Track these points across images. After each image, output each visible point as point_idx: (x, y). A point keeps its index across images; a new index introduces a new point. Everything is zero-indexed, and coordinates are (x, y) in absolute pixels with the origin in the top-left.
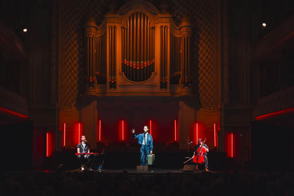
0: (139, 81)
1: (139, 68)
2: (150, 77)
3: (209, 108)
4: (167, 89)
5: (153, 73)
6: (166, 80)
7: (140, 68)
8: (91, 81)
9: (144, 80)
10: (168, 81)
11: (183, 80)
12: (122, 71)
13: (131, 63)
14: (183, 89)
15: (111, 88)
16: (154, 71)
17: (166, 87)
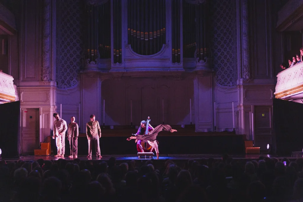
0: (148, 55)
1: (147, 39)
2: (160, 50)
3: (228, 85)
4: (180, 63)
5: (164, 45)
6: (179, 53)
7: (149, 39)
8: (93, 55)
9: (153, 53)
10: (181, 53)
11: (198, 53)
12: (129, 44)
13: (138, 34)
14: (198, 62)
15: (115, 62)
16: (165, 43)
17: (179, 61)
